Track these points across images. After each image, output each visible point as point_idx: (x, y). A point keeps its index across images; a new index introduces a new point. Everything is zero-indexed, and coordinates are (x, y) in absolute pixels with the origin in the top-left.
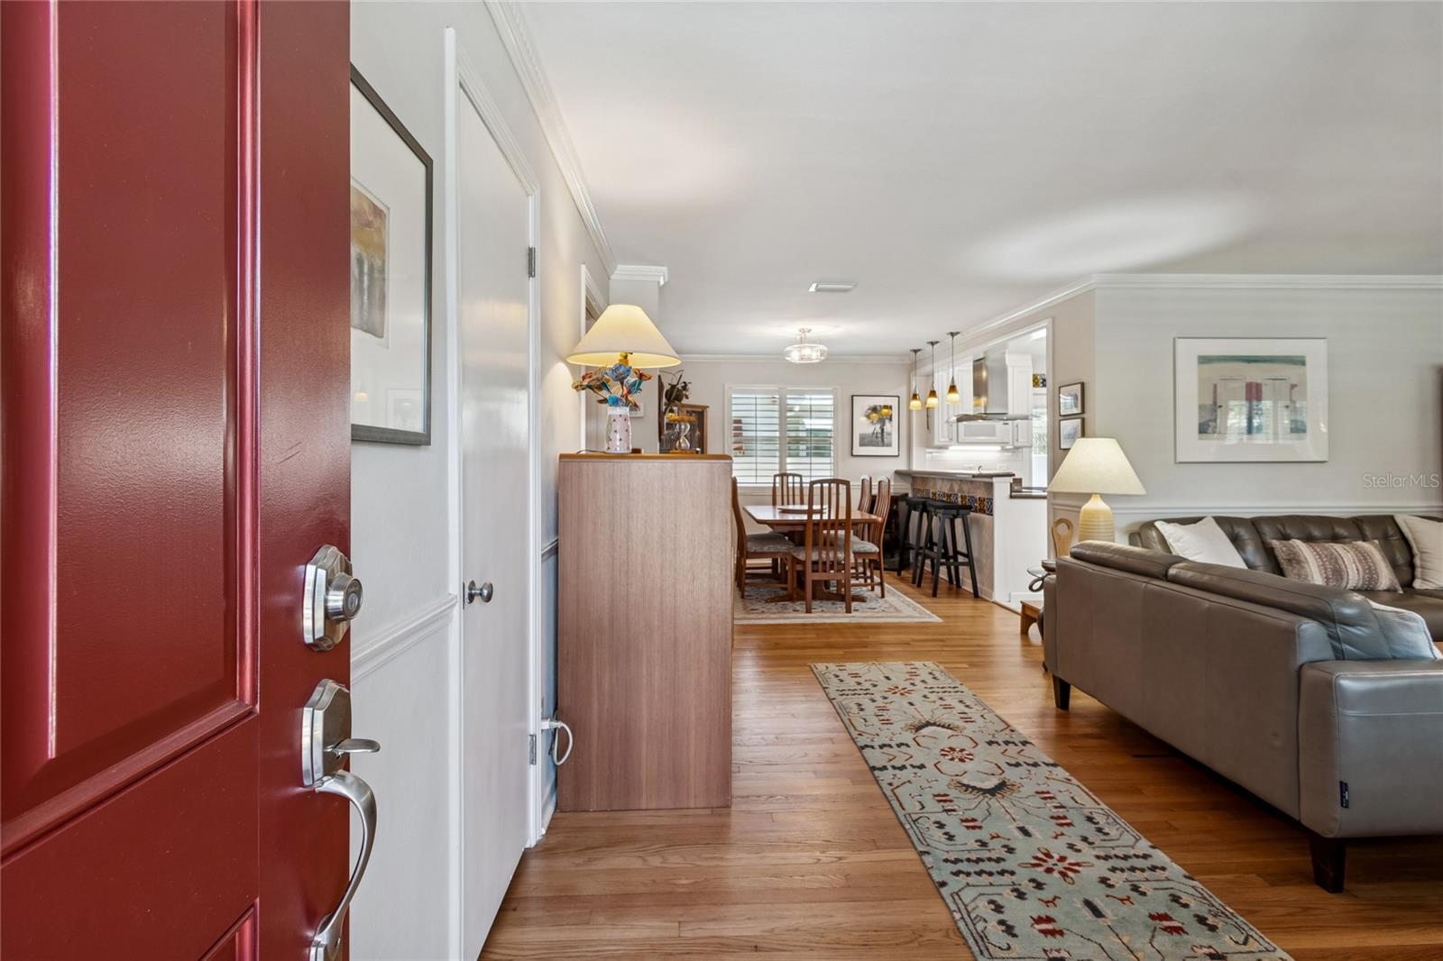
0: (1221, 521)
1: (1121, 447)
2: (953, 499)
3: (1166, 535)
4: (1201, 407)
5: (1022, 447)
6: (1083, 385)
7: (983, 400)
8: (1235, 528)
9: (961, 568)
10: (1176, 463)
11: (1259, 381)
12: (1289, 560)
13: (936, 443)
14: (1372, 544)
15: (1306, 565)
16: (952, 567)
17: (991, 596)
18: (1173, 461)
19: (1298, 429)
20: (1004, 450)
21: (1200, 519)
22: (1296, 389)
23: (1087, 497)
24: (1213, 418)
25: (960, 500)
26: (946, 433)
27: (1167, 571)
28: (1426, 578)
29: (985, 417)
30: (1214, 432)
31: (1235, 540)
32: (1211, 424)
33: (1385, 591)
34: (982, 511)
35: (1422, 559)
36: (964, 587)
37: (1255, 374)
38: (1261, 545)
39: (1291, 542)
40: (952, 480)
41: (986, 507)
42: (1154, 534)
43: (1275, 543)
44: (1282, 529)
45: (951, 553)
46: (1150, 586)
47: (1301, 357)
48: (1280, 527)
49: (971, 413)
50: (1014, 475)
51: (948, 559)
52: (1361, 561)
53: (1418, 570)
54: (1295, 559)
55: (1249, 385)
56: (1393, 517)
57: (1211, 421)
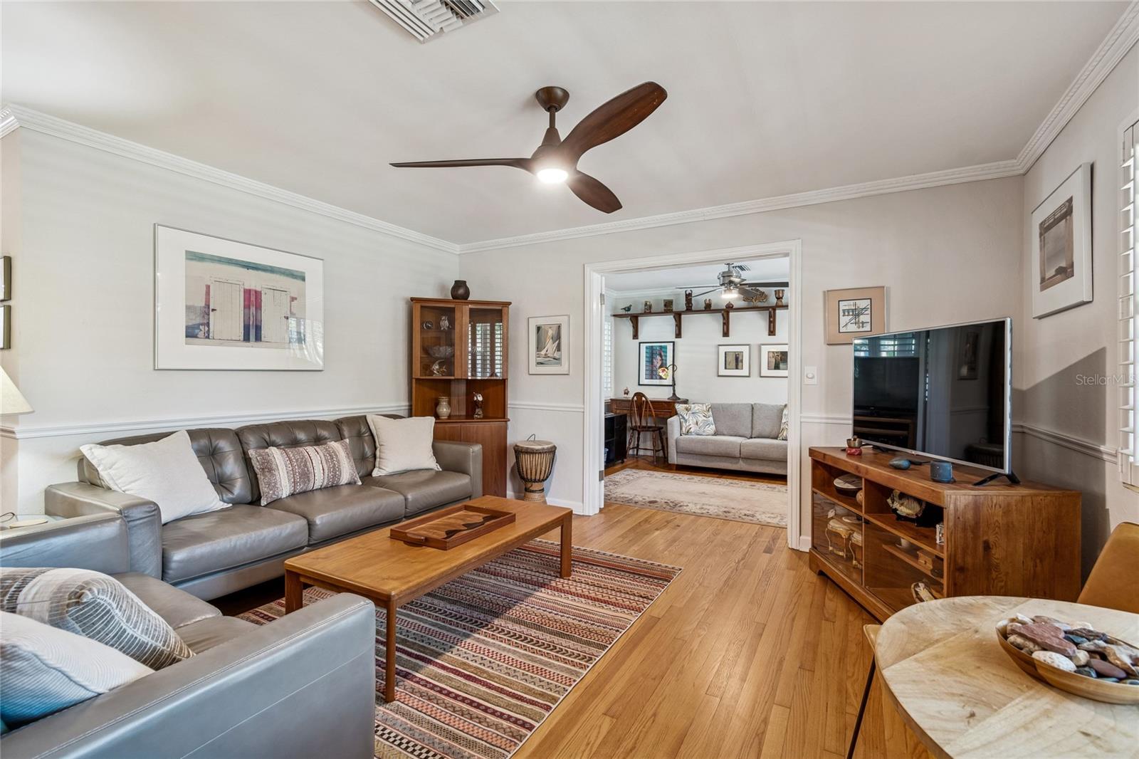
4: (189, 308)
6: (8, 260)
8: (213, 441)
10: (154, 369)
11: (258, 289)
12: (265, 469)
14: (343, 443)
15: (276, 473)
18: (152, 367)
22: (295, 301)
24: (205, 321)
28: (382, 467)
30: (206, 338)
31: (212, 454)
32: (201, 327)
33: (346, 484)
35: (380, 452)
37: (254, 281)
38: (241, 456)
39: (269, 450)
43: (255, 452)
44: (267, 437)
47: (302, 272)
48: (265, 434)
52: (327, 461)
53: (378, 460)
54: (268, 468)
55: (248, 293)
56: (365, 417)
57: (201, 324)
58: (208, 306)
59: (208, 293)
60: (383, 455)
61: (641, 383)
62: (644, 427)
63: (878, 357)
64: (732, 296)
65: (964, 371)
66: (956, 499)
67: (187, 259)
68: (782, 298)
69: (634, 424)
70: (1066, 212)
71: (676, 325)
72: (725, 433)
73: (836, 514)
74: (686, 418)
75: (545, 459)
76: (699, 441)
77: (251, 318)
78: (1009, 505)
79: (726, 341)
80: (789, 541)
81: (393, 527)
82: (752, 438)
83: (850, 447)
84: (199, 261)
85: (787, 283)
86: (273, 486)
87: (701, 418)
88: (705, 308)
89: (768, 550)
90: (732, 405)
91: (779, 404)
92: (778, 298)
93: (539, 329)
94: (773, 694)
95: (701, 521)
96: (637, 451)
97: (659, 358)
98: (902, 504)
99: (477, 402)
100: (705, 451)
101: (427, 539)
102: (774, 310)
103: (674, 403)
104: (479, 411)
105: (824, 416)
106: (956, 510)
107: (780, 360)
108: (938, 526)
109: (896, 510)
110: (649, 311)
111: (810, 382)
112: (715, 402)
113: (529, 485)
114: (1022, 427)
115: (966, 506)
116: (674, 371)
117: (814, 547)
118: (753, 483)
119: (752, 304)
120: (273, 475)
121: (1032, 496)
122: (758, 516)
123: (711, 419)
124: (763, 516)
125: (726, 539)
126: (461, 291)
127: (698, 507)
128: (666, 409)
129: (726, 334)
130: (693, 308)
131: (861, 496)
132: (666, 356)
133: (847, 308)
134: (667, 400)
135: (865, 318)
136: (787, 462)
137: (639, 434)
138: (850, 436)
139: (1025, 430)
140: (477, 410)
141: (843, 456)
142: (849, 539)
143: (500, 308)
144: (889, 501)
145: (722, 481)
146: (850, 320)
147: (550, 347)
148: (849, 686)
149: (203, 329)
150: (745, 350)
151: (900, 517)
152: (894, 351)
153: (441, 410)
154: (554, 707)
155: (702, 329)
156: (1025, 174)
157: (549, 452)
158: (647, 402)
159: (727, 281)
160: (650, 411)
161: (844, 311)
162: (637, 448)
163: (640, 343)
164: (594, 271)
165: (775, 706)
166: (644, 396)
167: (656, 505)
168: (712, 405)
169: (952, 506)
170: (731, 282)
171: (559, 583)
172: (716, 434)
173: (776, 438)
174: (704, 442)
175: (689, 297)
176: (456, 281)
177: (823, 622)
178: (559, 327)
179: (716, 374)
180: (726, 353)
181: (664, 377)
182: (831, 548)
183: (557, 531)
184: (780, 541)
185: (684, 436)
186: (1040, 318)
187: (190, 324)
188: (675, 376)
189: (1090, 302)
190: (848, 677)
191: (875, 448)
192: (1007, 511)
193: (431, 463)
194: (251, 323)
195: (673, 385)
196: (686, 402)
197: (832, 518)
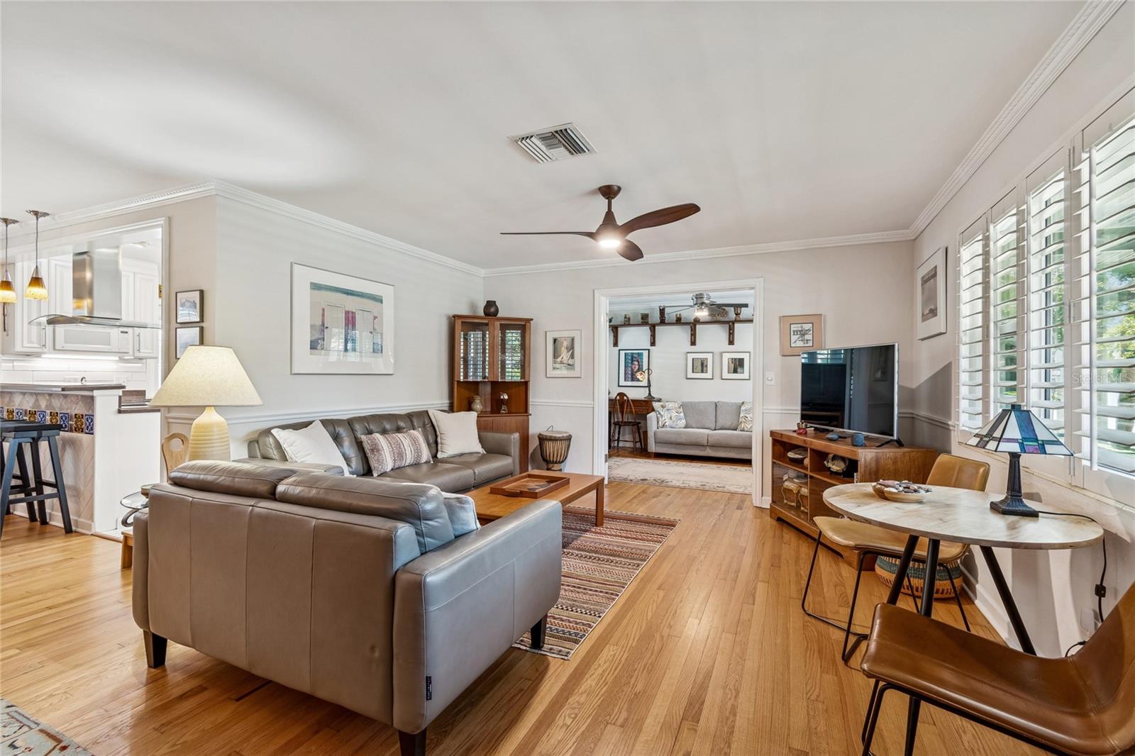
0: (325, 423)
1: (237, 356)
2: (38, 418)
3: (281, 441)
4: (312, 327)
5: (146, 358)
6: (202, 292)
7: (86, 302)
8: (336, 428)
9: (48, 502)
10: (291, 374)
11: (354, 311)
12: (372, 450)
13: (18, 348)
14: (419, 431)
15: (382, 453)
16: (36, 503)
17: (89, 528)
18: (289, 373)
19: (377, 350)
20: (122, 360)
21: (310, 423)
22: (377, 320)
23: (201, 409)
24: (321, 336)
25: (48, 418)
26: (34, 338)
27: (275, 487)
28: (443, 450)
29: (89, 319)
30: (322, 349)
31: (337, 438)
32: (319, 341)
33: (425, 462)
34: (79, 429)
35: (441, 439)
36: (52, 523)
37: (351, 304)
38: (353, 440)
39: (373, 435)
40: (37, 394)
41: (85, 424)
42: (271, 440)
43: (363, 438)
44: (367, 426)
45: (33, 484)
46: (257, 510)
47: (379, 296)
48: (366, 424)
49: (70, 315)
50: (124, 387)
51: (28, 494)
52: (412, 444)
53: (439, 445)
54: (376, 449)
55: (347, 313)
56: (427, 412)
57: (320, 339)
58: (323, 324)
59: (323, 315)
60: (444, 442)
61: (620, 384)
62: (625, 422)
63: (815, 363)
64: (703, 314)
65: (879, 375)
66: (865, 455)
67: (311, 289)
68: (739, 314)
69: (616, 420)
70: (933, 275)
71: (651, 335)
72: (694, 425)
73: (789, 478)
74: (662, 414)
75: (564, 444)
76: (674, 433)
78: (896, 458)
79: (693, 348)
80: (754, 502)
81: (492, 486)
82: (715, 430)
83: (799, 429)
84: (318, 290)
85: (747, 305)
86: (380, 462)
87: (674, 414)
88: (677, 321)
89: (739, 508)
90: (700, 403)
91: (737, 402)
92: (736, 314)
93: (555, 340)
94: (757, 575)
95: (685, 491)
96: (618, 443)
97: (636, 363)
98: (834, 464)
99: (504, 400)
100: (679, 440)
101: (521, 492)
102: (733, 324)
103: (651, 401)
104: (504, 407)
105: (780, 408)
106: (865, 462)
107: (738, 365)
108: (855, 474)
109: (830, 468)
110: (627, 323)
111: (769, 383)
112: (684, 400)
113: (551, 466)
114: (912, 413)
115: (871, 459)
116: (649, 375)
117: (773, 502)
118: (719, 466)
119: (715, 319)
120: (381, 454)
121: (909, 452)
122: (727, 487)
123: (682, 414)
124: (732, 487)
125: (708, 502)
126: (492, 310)
127: (681, 482)
128: (645, 406)
129: (693, 343)
130: (666, 321)
131: (807, 461)
132: (642, 362)
133: (796, 329)
134: (644, 399)
135: (809, 337)
136: (751, 448)
137: (620, 429)
138: (798, 419)
139: (914, 416)
140: (503, 406)
141: (795, 435)
142: (799, 492)
143: (524, 323)
144: (825, 462)
145: (694, 464)
146: (799, 338)
147: (565, 355)
148: (802, 573)
149: (320, 343)
150: (709, 357)
151: (832, 473)
152: (828, 359)
153: (475, 407)
154: (620, 594)
155: (673, 338)
156: (915, 240)
157: (567, 439)
158: (628, 401)
159: (699, 301)
160: (631, 408)
161: (794, 331)
162: (618, 440)
163: (619, 350)
164: (602, 295)
165: (759, 583)
166: (626, 395)
167: (647, 481)
168: (683, 403)
169: (863, 460)
170: (703, 303)
171: (598, 529)
172: (686, 427)
173: (736, 430)
174: (679, 434)
175: (662, 311)
176: (488, 302)
177: (783, 545)
178: (573, 339)
179: (684, 376)
180: (693, 359)
181: (641, 379)
182: (785, 501)
183: (593, 494)
184: (746, 502)
185: (660, 429)
186: (923, 340)
187: (313, 339)
188: (650, 379)
189: (944, 333)
190: (801, 569)
191: (816, 429)
192: (895, 462)
193: (478, 448)
194: (349, 338)
195: (649, 386)
196: (659, 400)
197: (786, 480)
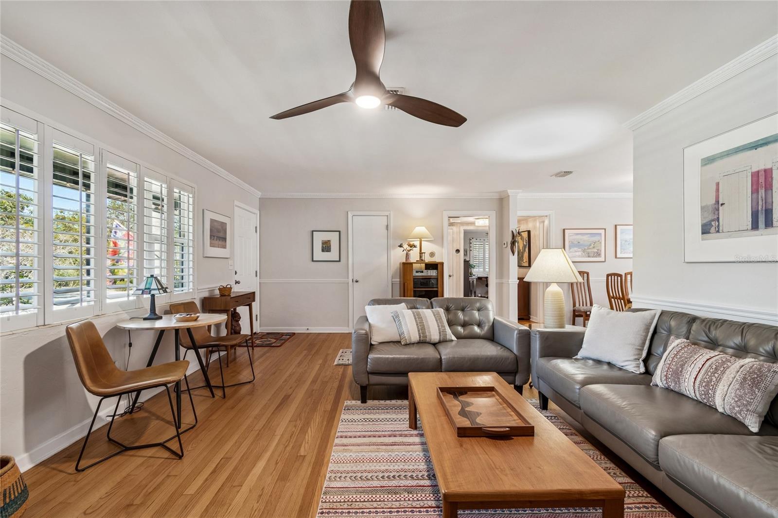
4: (704, 208)
10: (685, 263)
11: (769, 167)
18: (683, 261)
24: (716, 217)
30: (717, 231)
32: (713, 223)
37: (763, 159)
55: (756, 175)
57: (713, 220)
58: (717, 202)
59: (718, 190)
67: (702, 165)
77: (760, 203)
84: (712, 163)
149: (714, 225)
187: (704, 222)
194: (760, 208)
